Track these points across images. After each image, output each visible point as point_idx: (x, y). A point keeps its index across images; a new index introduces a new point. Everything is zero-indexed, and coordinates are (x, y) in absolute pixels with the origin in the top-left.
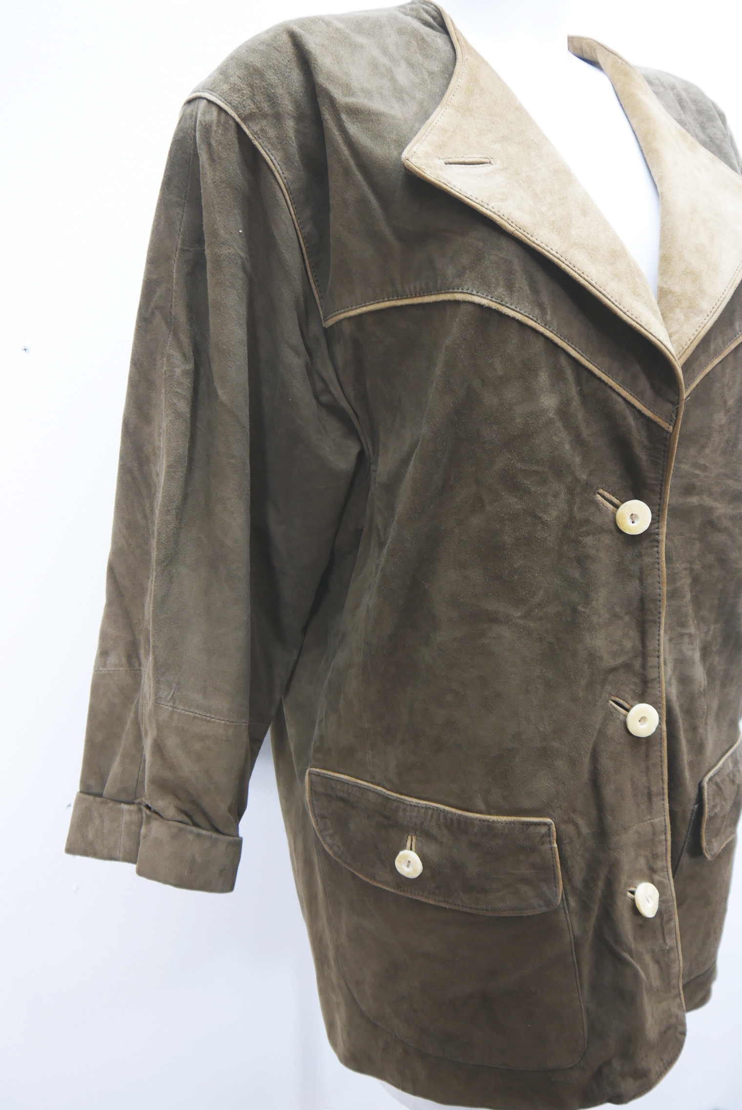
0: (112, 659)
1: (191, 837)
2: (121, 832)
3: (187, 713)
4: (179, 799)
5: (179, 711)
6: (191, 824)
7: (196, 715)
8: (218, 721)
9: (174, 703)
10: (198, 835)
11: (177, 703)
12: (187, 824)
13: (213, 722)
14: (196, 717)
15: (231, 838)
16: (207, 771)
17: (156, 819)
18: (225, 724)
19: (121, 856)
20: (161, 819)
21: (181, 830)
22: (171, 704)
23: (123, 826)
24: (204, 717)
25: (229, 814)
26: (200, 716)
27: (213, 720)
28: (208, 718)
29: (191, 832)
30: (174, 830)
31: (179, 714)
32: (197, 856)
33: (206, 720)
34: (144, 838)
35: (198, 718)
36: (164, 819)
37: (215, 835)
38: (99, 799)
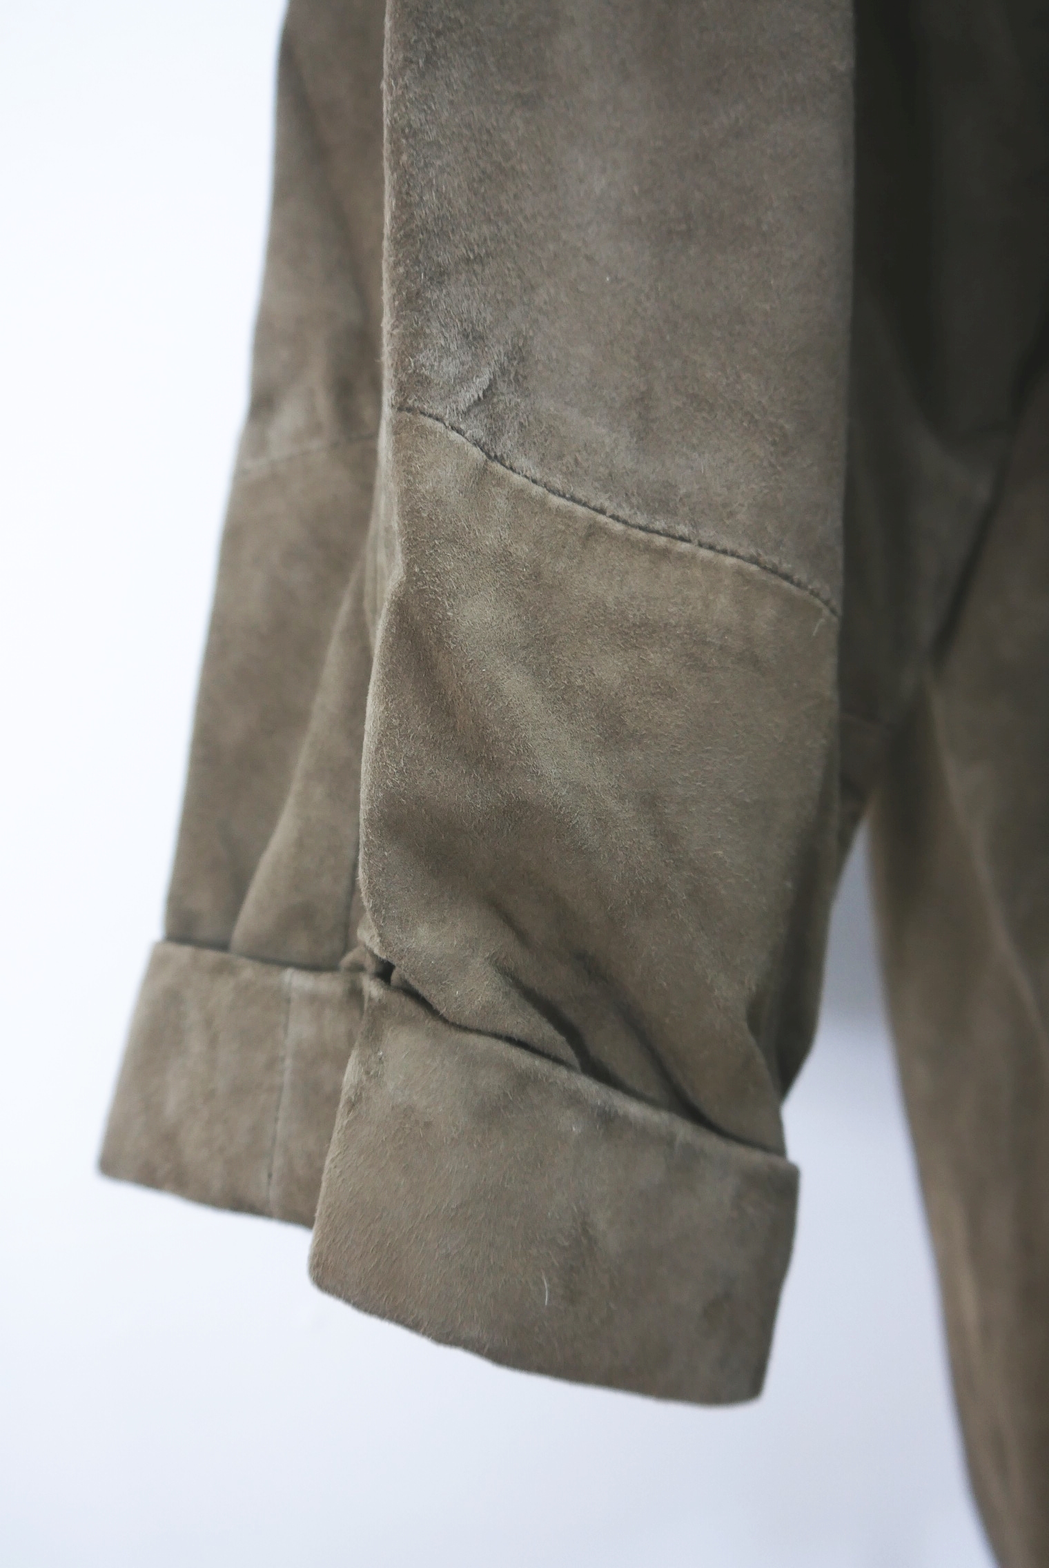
0: (290, 417)
1: (572, 1125)
2: (281, 1089)
3: (556, 501)
4: (522, 937)
5: (517, 479)
6: (575, 1062)
7: (602, 518)
8: (705, 553)
9: (494, 434)
10: (607, 1120)
11: (507, 444)
12: (558, 1061)
13: (681, 556)
14: (603, 530)
15: (756, 1158)
16: (650, 803)
17: (405, 1021)
18: (739, 572)
19: (273, 1193)
20: (430, 1023)
21: (524, 1081)
22: (480, 433)
23: (288, 1063)
24: (642, 535)
25: (751, 1040)
26: (618, 527)
27: (683, 547)
28: (661, 541)
29: (575, 1100)
30: (491, 1081)
31: (518, 496)
32: (601, 1220)
33: (648, 548)
34: (352, 1105)
35: (612, 536)
36: (445, 1021)
37: (684, 1131)
38: (210, 956)
